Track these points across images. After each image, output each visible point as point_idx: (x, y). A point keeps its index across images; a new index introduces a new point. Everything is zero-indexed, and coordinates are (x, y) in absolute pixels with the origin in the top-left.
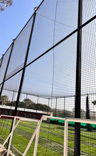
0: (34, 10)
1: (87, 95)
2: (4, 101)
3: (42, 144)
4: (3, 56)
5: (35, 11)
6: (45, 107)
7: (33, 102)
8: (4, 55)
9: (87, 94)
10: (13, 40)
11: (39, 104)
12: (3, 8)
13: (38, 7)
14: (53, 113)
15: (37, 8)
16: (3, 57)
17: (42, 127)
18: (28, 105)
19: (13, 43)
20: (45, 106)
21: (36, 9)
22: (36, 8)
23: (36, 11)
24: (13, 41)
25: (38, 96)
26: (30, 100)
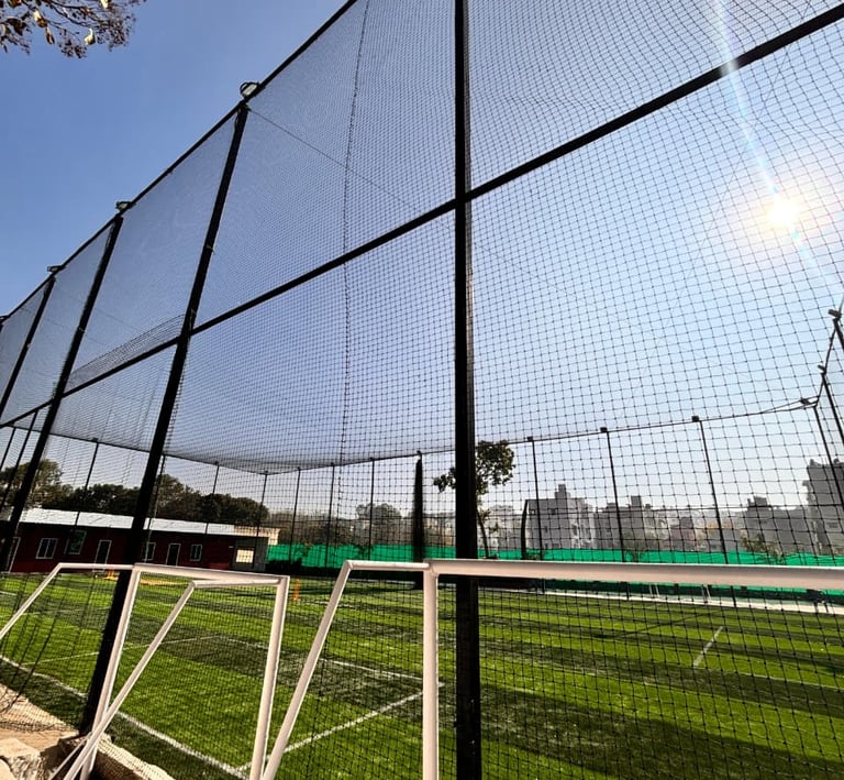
0: (242, 91)
1: (417, 458)
2: (37, 487)
3: (254, 672)
4: (55, 273)
5: (243, 98)
6: (243, 506)
7: (188, 488)
8: (60, 268)
9: (419, 453)
10: (118, 205)
11: (218, 497)
12: (75, 43)
13: (260, 87)
14: (278, 530)
15: (254, 87)
16: (52, 276)
17: (237, 595)
18: (164, 503)
19: (117, 222)
20: (246, 502)
21: (248, 92)
22: (249, 84)
23: (247, 98)
24: (118, 211)
25: (216, 463)
26: (175, 481)
